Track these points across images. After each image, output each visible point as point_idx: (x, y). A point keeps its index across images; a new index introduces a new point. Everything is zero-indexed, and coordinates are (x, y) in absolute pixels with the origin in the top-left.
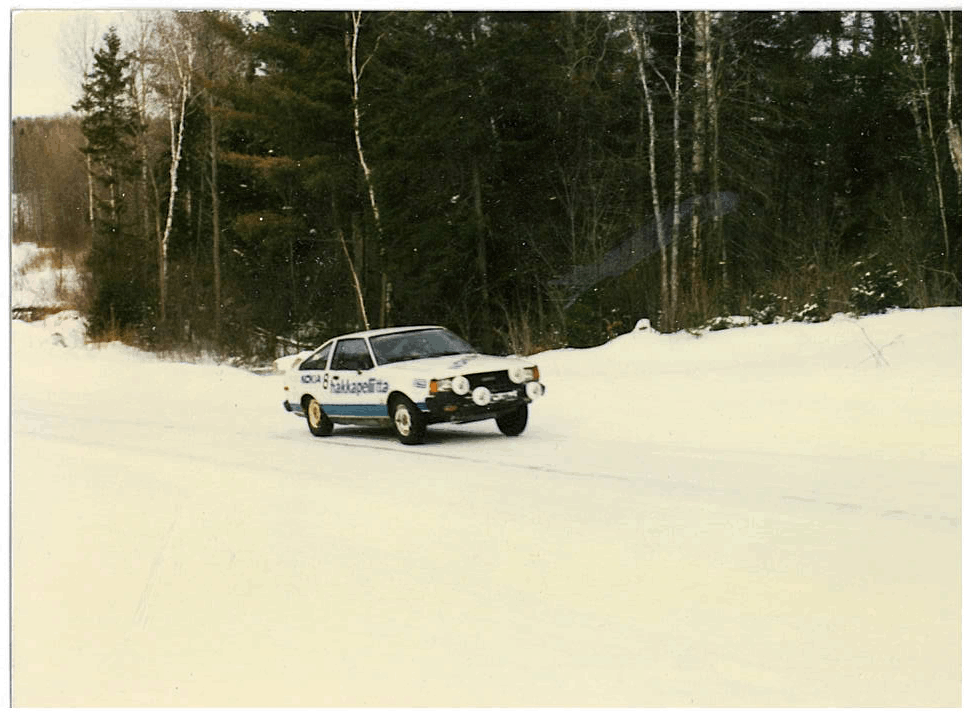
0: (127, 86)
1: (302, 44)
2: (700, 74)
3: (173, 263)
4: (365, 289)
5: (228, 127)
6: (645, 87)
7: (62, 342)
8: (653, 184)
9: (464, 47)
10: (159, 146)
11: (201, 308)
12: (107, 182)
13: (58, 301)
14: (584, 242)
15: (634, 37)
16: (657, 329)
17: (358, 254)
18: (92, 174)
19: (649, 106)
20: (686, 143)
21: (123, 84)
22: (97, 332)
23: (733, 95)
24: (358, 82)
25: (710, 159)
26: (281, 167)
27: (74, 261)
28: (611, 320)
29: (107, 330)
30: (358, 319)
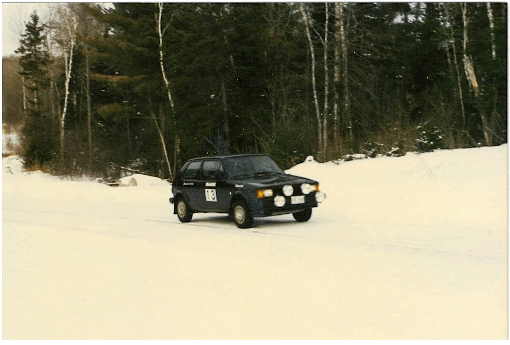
0: (43, 41)
1: (133, 18)
2: (338, 33)
3: (67, 131)
4: (167, 142)
5: (94, 61)
6: (310, 39)
7: (10, 171)
8: (314, 88)
9: (216, 19)
10: (60, 71)
11: (82, 153)
12: (33, 89)
13: (8, 150)
14: (279, 117)
15: (304, 14)
16: (317, 161)
17: (163, 124)
18: (25, 86)
19: (312, 49)
20: (331, 67)
21: (40, 39)
22: (29, 165)
23: (354, 42)
24: (162, 38)
25: (343, 75)
26: (122, 81)
27: (16, 130)
28: (294, 157)
29: (34, 165)
30: (163, 157)
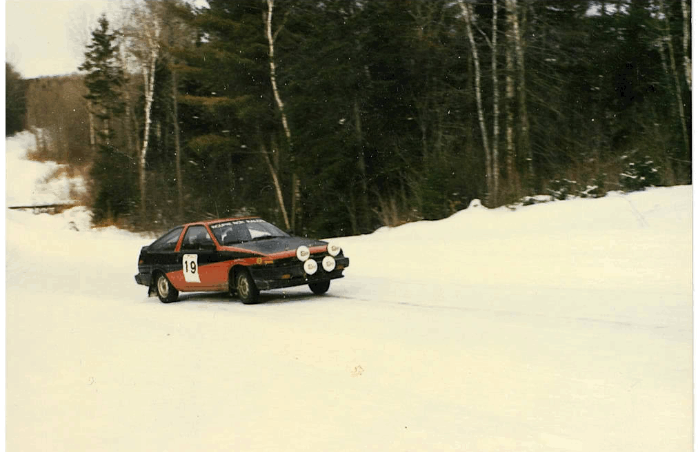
0: (115, 53)
1: (233, 20)
2: (510, 31)
3: (149, 172)
4: (282, 184)
5: (184, 78)
6: (472, 41)
7: (75, 227)
8: (479, 107)
10: (137, 93)
11: (169, 201)
12: (103, 118)
13: (72, 199)
14: (433, 148)
15: (463, 7)
16: (486, 206)
17: (276, 161)
18: (93, 113)
20: (502, 78)
21: (111, 51)
22: (99, 220)
23: (533, 44)
24: (274, 44)
25: (519, 88)
26: (221, 104)
27: (82, 174)
28: (453, 201)
29: (106, 218)
30: (277, 205)
